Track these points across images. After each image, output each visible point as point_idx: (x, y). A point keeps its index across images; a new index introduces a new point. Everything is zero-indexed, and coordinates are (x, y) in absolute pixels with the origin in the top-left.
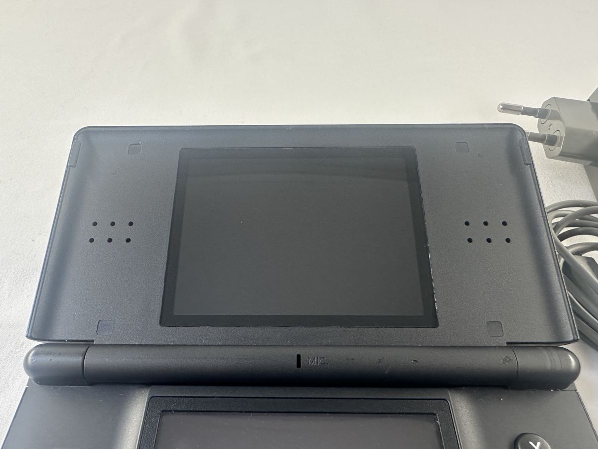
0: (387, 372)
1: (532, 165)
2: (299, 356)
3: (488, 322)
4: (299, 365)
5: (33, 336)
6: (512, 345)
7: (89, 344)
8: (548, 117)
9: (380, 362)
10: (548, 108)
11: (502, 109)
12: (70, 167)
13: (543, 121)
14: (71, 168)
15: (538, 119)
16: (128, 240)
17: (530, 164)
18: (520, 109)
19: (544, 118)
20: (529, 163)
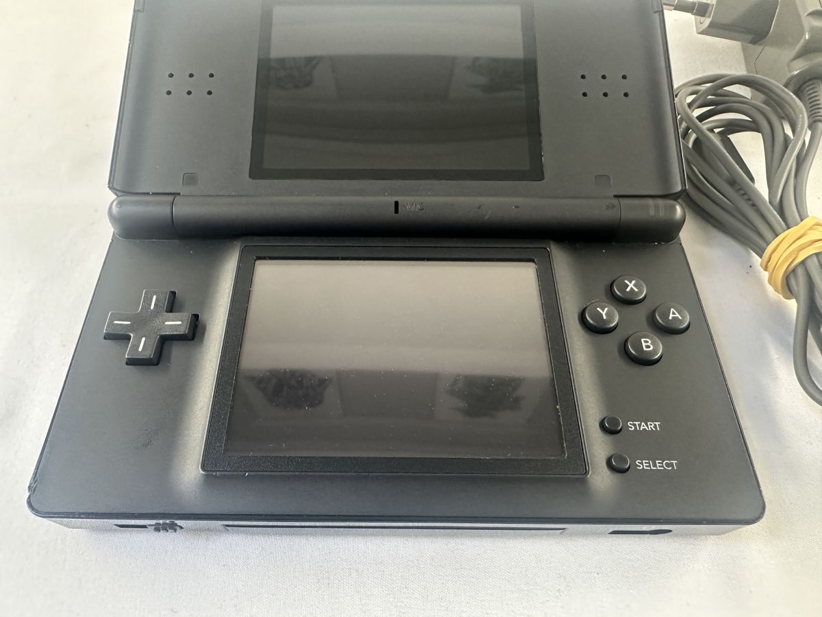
0: (486, 218)
1: (661, 13)
2: (397, 203)
3: (596, 176)
4: (396, 211)
5: (115, 186)
6: (619, 197)
7: (175, 195)
9: (479, 208)
12: (138, 11)
14: (139, 13)
16: (210, 93)
17: (659, 12)
20: (658, 10)
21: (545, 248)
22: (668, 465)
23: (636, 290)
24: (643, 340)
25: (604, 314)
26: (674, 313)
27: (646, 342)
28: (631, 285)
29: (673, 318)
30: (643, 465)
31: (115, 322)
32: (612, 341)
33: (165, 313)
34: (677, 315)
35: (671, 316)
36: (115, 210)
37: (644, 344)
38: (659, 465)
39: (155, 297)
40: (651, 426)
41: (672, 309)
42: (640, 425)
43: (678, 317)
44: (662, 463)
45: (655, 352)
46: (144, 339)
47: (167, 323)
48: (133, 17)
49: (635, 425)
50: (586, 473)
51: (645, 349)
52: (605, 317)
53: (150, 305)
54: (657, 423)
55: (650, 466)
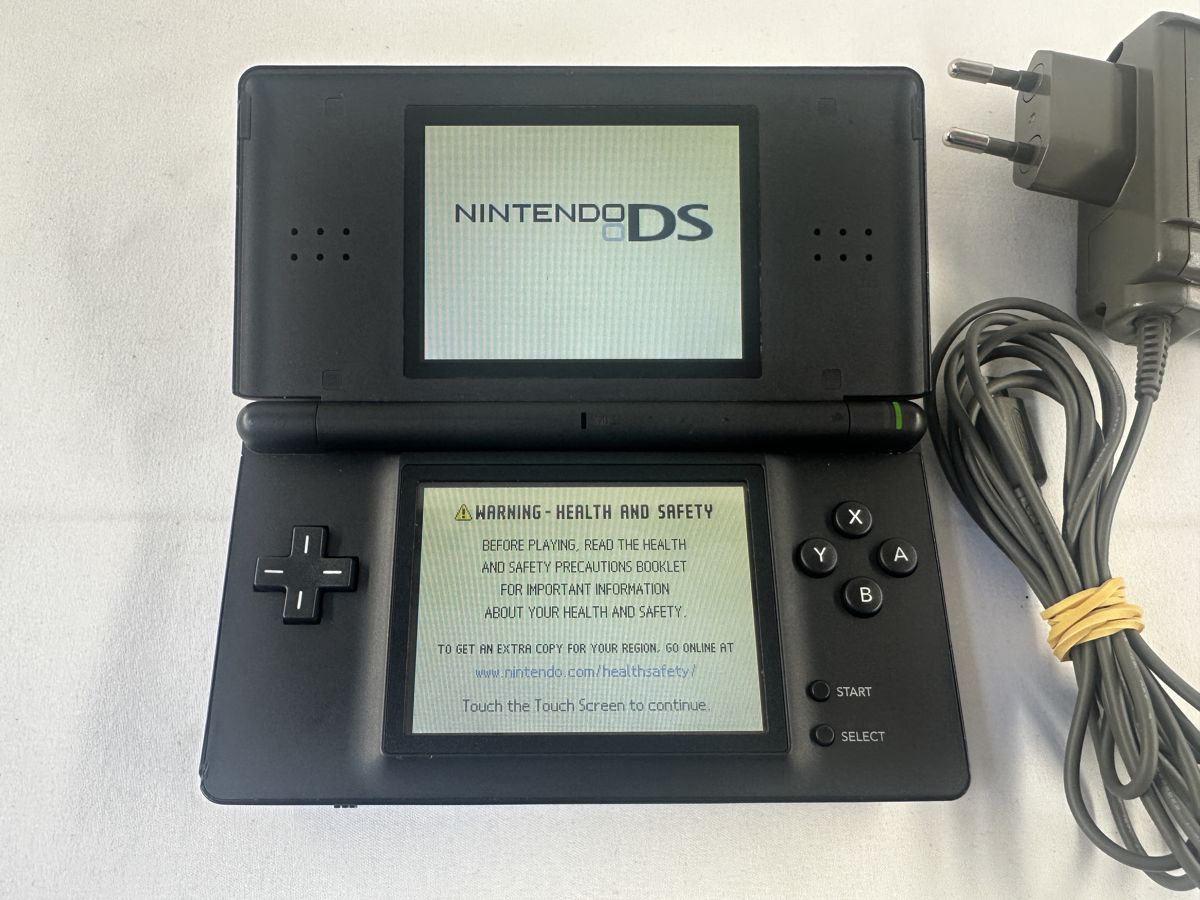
0: (691, 432)
2: (584, 416)
3: (824, 371)
4: (584, 425)
6: (849, 400)
7: (315, 401)
8: (1036, 89)
9: (683, 421)
10: (1039, 71)
11: (954, 70)
13: (1028, 96)
14: (245, 141)
15: (1018, 92)
16: (346, 257)
18: (987, 73)
19: (1028, 91)
20: (918, 136)
21: (760, 465)
22: (875, 736)
23: (860, 522)
24: (861, 589)
25: (821, 555)
26: (900, 554)
27: (865, 591)
28: (855, 516)
29: (899, 559)
30: (849, 737)
31: (267, 571)
32: (827, 587)
33: (322, 559)
34: (904, 556)
35: (897, 557)
36: (246, 422)
37: (862, 594)
38: (866, 737)
39: (307, 538)
40: (861, 691)
41: (899, 548)
42: (849, 691)
43: (904, 559)
44: (868, 735)
45: (874, 602)
46: (301, 593)
47: (325, 572)
48: (238, 147)
49: (844, 691)
50: (787, 750)
51: (863, 600)
52: (821, 560)
53: (304, 549)
54: (868, 688)
55: (855, 738)
